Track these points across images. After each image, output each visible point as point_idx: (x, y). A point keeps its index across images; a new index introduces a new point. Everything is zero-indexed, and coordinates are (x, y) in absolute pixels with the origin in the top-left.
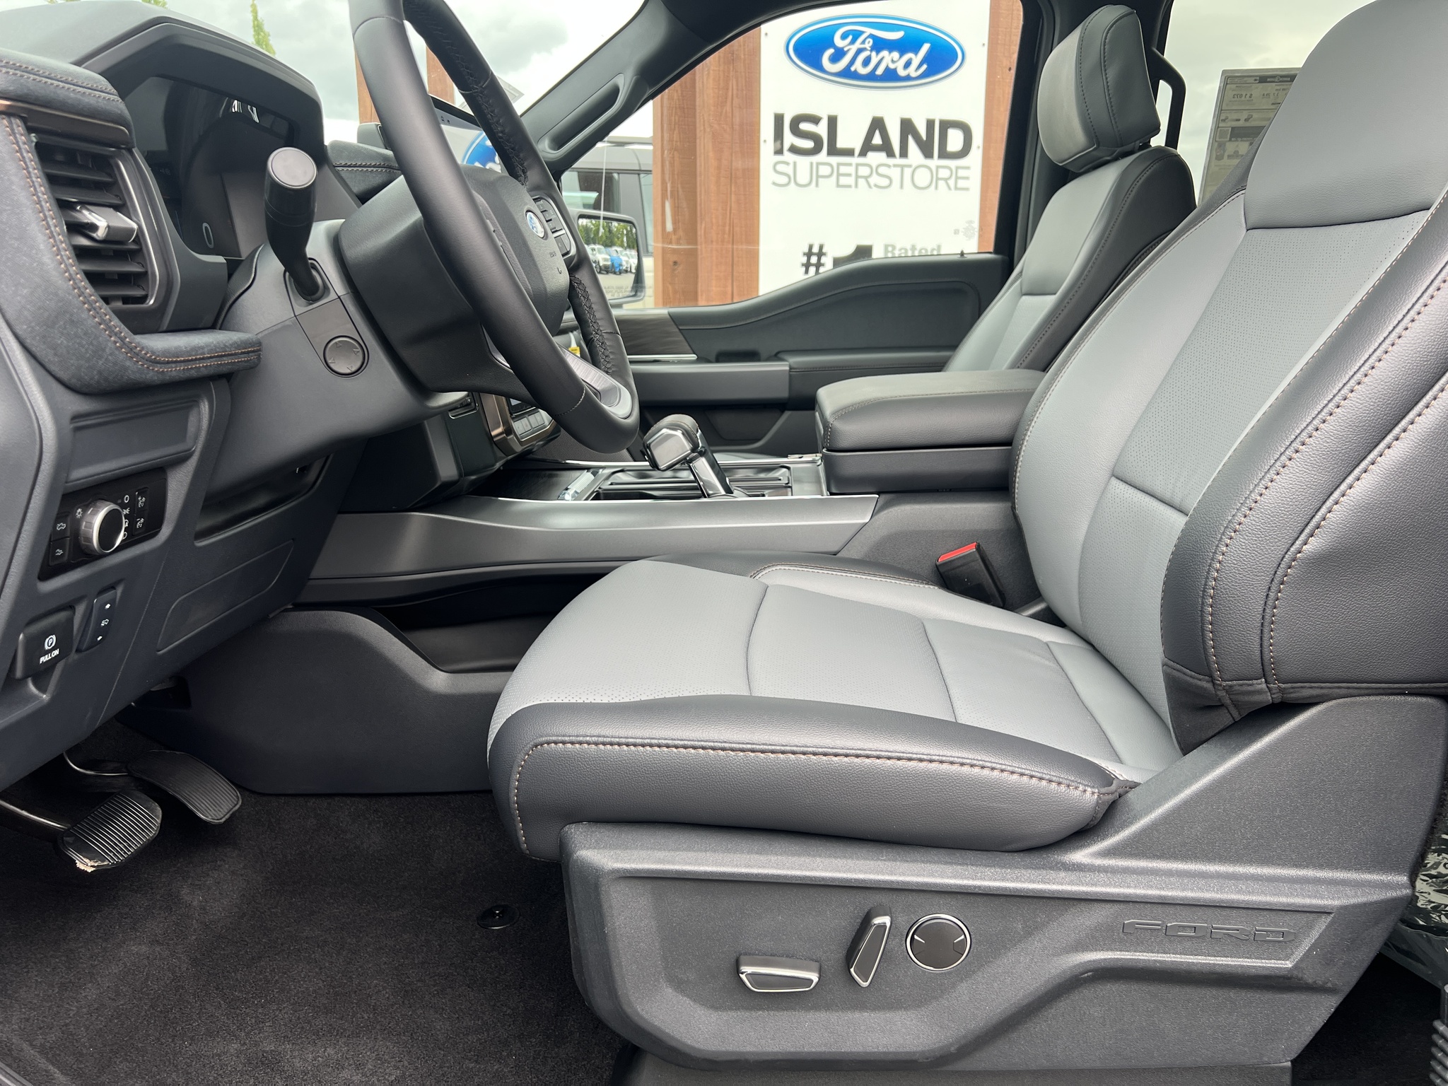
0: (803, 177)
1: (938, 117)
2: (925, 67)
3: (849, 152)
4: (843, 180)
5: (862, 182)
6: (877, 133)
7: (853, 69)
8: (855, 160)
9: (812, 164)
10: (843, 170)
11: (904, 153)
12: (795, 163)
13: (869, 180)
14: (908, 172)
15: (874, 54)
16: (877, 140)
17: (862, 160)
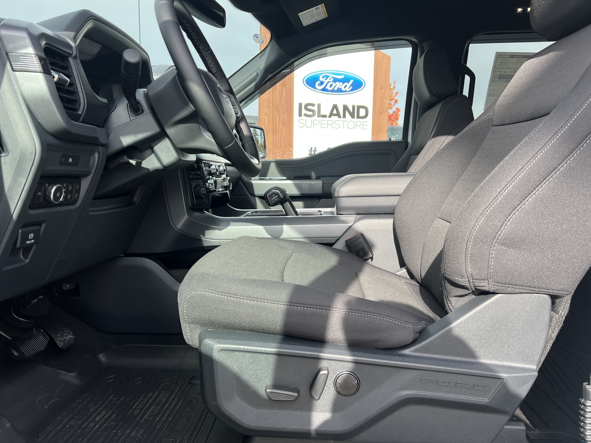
0: (309, 124)
1: (356, 104)
2: (351, 87)
3: (325, 116)
4: (323, 126)
5: (329, 126)
6: (335, 109)
7: (326, 88)
8: (327, 119)
9: (312, 120)
10: (323, 122)
11: (344, 117)
12: (306, 120)
13: (332, 125)
14: (346, 123)
15: (334, 83)
16: (335, 112)
17: (330, 119)
